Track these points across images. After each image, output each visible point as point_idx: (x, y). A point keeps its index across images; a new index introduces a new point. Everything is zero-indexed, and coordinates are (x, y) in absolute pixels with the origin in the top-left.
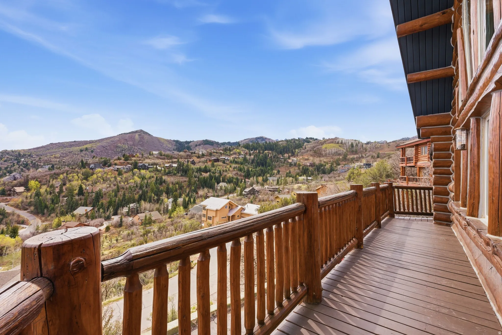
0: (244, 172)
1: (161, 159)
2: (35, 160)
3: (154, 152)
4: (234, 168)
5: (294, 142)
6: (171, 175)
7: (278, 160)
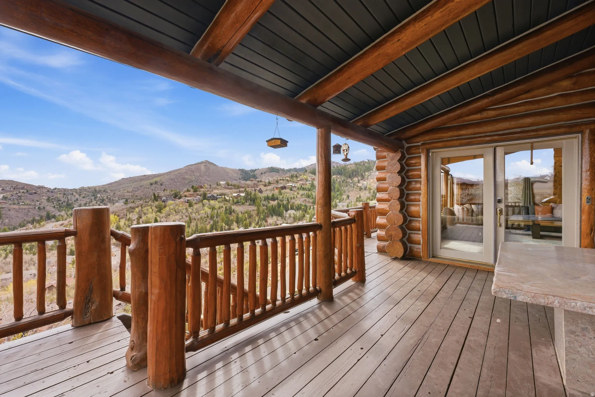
0: (312, 198)
1: (228, 189)
2: (110, 195)
3: (222, 183)
4: (302, 195)
5: (364, 165)
6: (239, 205)
7: (347, 185)
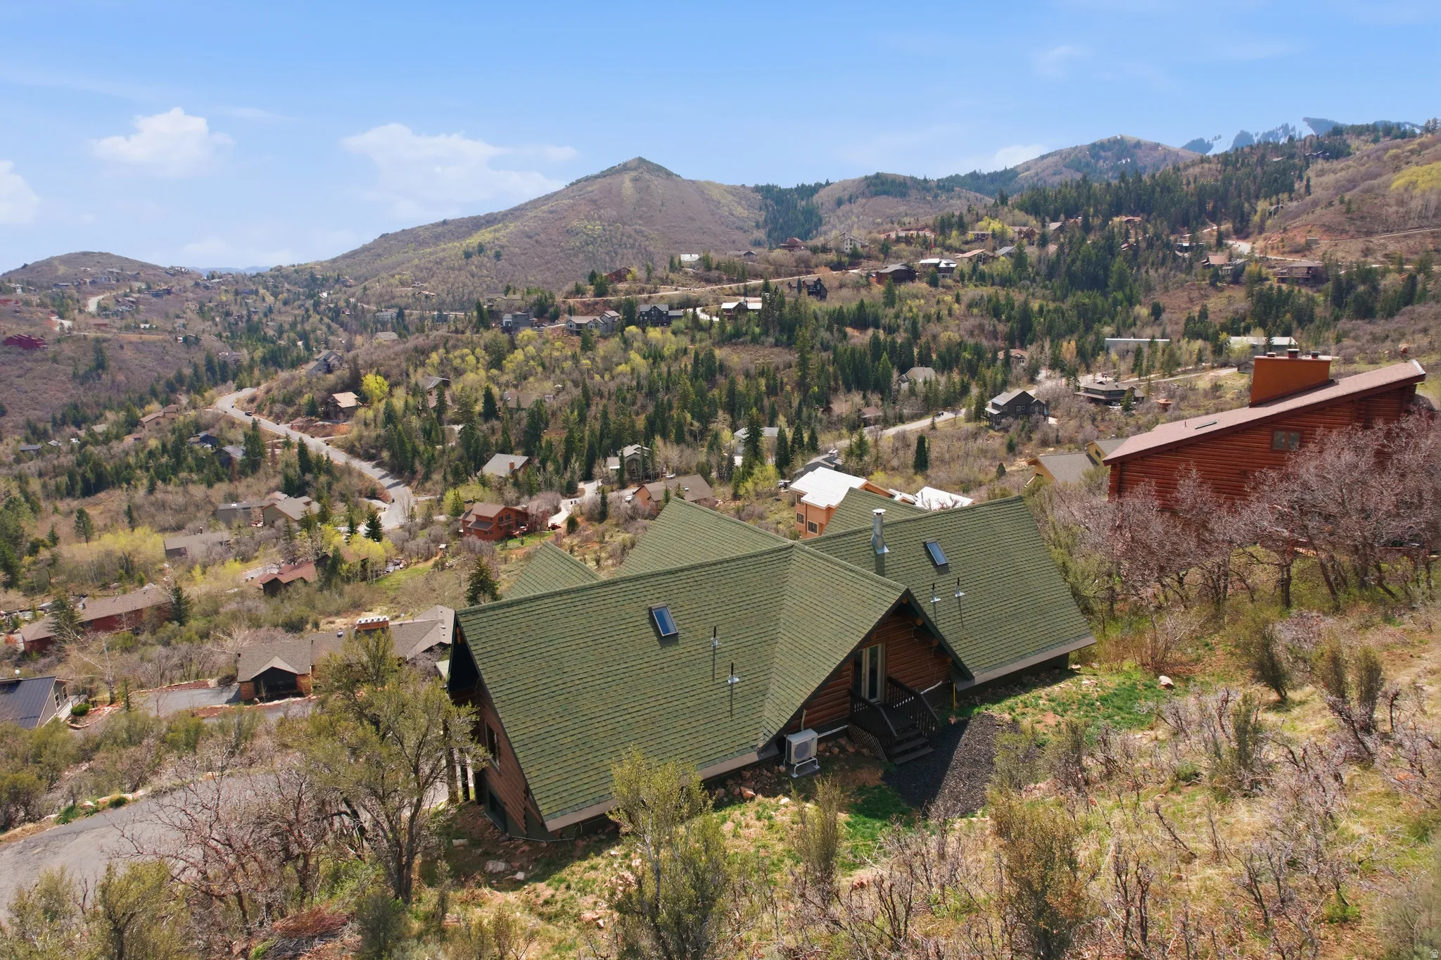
0: (1008, 319)
1: (709, 281)
2: (354, 295)
3: (686, 258)
6: (743, 343)
